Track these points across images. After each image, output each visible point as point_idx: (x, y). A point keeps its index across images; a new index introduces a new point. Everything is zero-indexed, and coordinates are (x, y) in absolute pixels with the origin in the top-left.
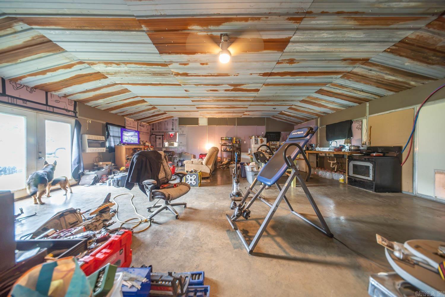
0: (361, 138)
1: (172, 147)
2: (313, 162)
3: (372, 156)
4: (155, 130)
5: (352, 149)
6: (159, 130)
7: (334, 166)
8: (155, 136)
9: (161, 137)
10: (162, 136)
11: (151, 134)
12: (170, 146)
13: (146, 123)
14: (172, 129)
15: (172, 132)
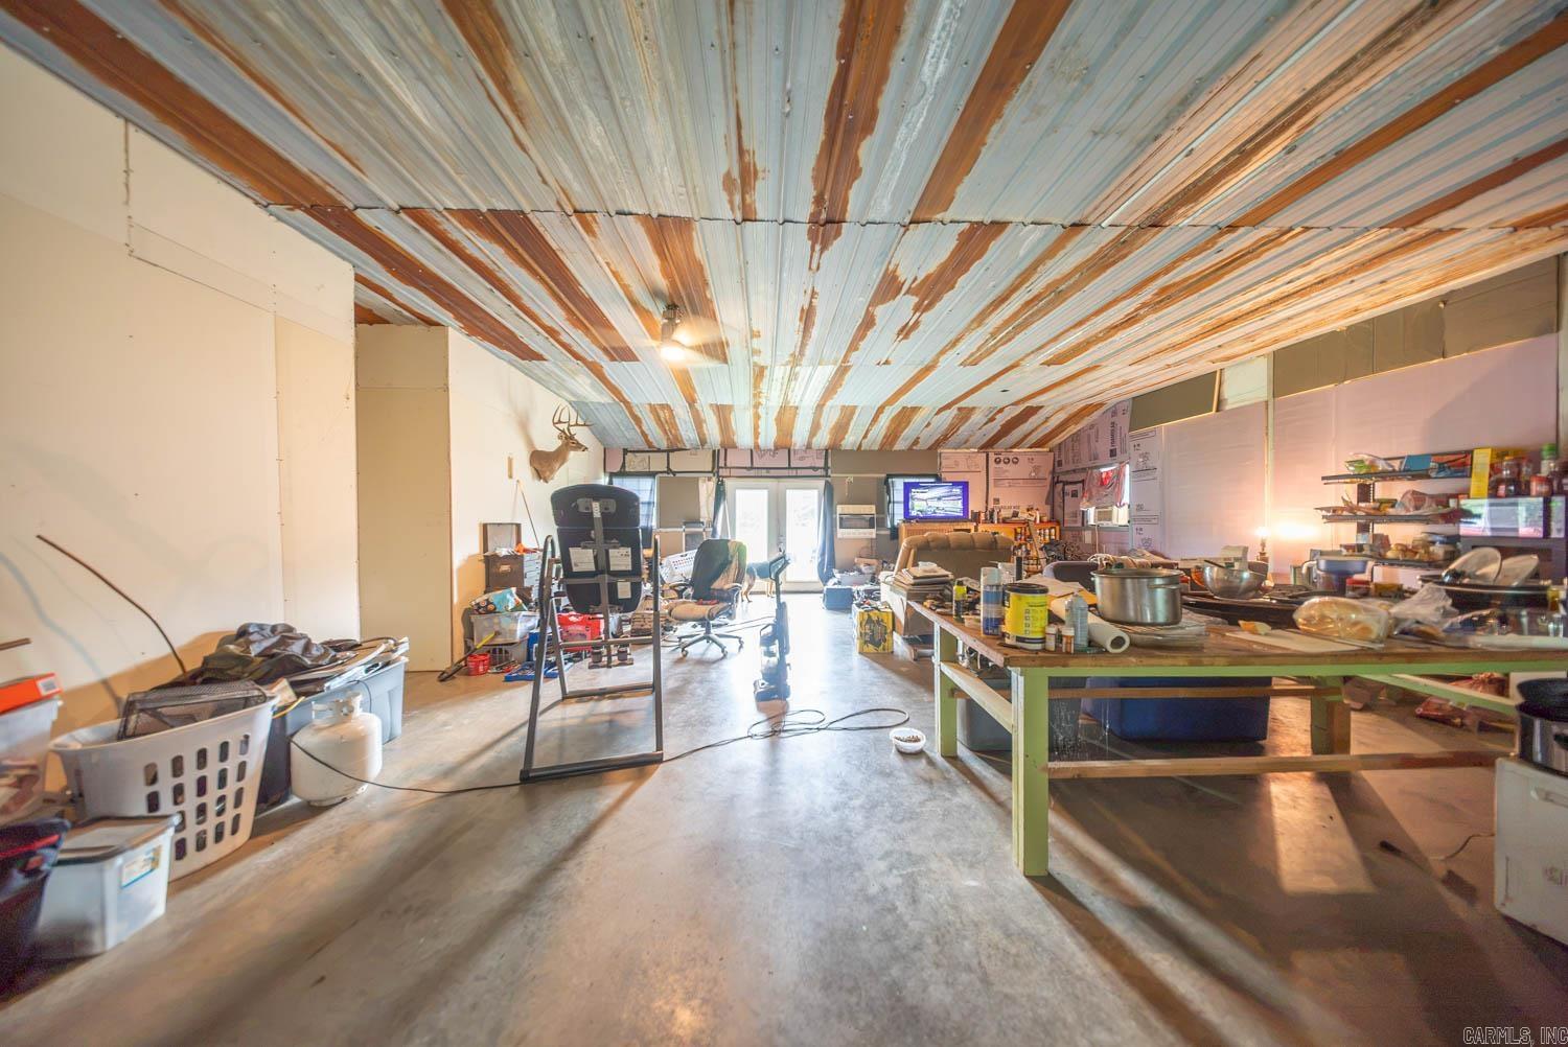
1: (1109, 524)
4: (1064, 467)
6: (1073, 462)
8: (1062, 485)
9: (1079, 487)
10: (1081, 485)
11: (1055, 480)
12: (1105, 524)
13: (1031, 447)
14: (1111, 451)
15: (1111, 465)
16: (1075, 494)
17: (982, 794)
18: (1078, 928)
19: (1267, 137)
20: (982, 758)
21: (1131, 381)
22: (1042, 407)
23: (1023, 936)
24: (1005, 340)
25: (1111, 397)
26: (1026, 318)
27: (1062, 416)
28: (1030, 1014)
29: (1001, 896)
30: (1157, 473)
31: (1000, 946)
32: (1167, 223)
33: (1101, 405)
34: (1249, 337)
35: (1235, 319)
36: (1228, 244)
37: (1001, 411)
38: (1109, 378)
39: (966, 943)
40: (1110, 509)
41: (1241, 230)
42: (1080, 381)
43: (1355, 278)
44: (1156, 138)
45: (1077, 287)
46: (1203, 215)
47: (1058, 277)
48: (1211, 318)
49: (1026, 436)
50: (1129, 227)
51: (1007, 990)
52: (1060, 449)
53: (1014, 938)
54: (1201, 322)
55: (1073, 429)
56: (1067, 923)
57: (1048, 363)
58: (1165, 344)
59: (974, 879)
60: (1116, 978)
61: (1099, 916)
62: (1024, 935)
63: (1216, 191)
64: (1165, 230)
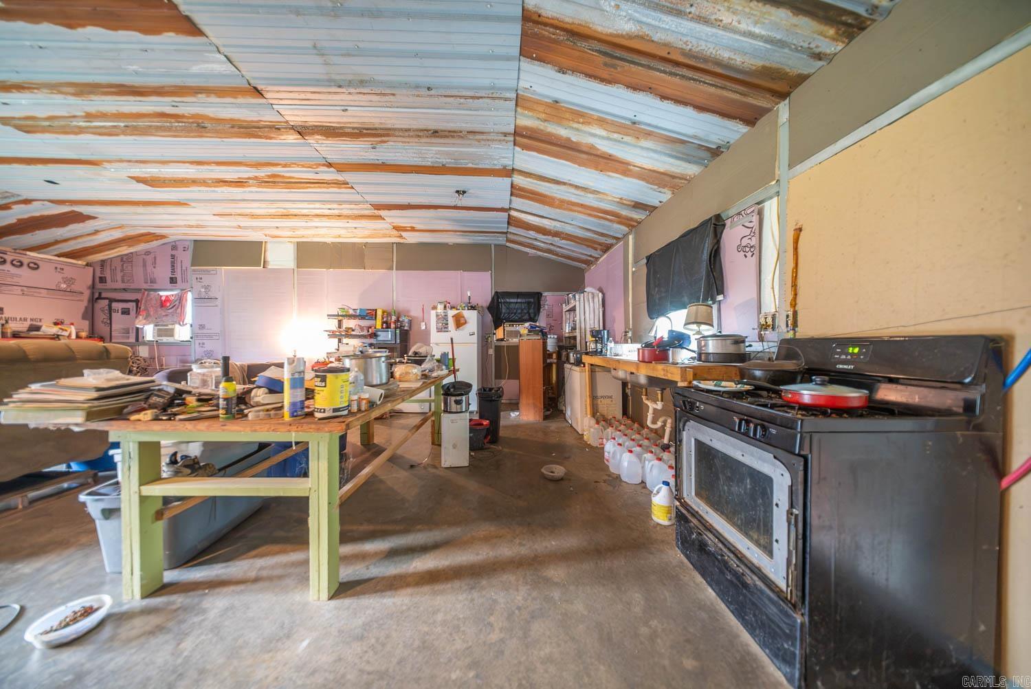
0: (755, 295)
1: (170, 340)
2: (611, 397)
3: (788, 406)
4: (110, 284)
5: (710, 351)
6: (123, 282)
7: (659, 424)
8: (107, 302)
9: (132, 306)
10: (134, 304)
11: (96, 295)
12: (165, 339)
13: (59, 256)
14: (171, 278)
15: (171, 290)
16: (126, 312)
17: (232, 588)
18: (382, 591)
19: (370, 133)
20: (192, 566)
21: (202, 227)
22: (94, 218)
23: (367, 628)
24: (104, 131)
25: (174, 234)
26: (150, 126)
27: (117, 234)
28: (415, 653)
29: (331, 625)
30: (218, 302)
31: (365, 649)
32: (306, 138)
33: (163, 237)
34: (293, 229)
35: (296, 215)
36: (323, 172)
37: (27, 202)
38: (188, 218)
39: (349, 677)
40: (170, 327)
41: (332, 169)
42: (160, 209)
43: (350, 221)
44: (340, 87)
45: (219, 134)
46: (325, 149)
47: (212, 115)
48: (284, 209)
49: (56, 242)
50: (287, 122)
51: (395, 661)
52: (102, 266)
53: (366, 634)
54: (278, 208)
55: (124, 250)
56: (375, 594)
57: (139, 180)
58: (248, 211)
59: (303, 640)
60: (416, 590)
61: (381, 575)
62: (367, 626)
63: (337, 140)
64: (303, 141)
